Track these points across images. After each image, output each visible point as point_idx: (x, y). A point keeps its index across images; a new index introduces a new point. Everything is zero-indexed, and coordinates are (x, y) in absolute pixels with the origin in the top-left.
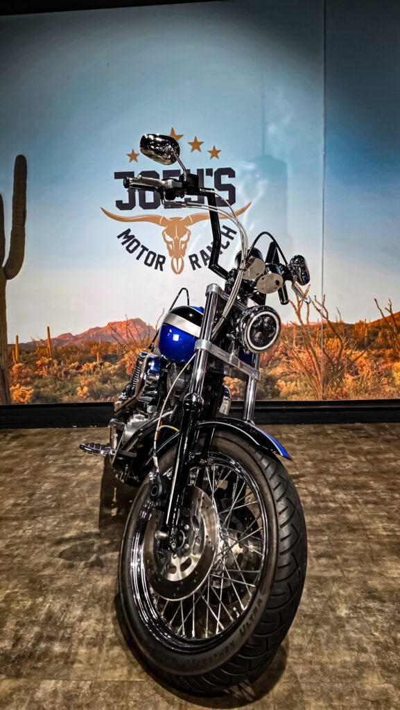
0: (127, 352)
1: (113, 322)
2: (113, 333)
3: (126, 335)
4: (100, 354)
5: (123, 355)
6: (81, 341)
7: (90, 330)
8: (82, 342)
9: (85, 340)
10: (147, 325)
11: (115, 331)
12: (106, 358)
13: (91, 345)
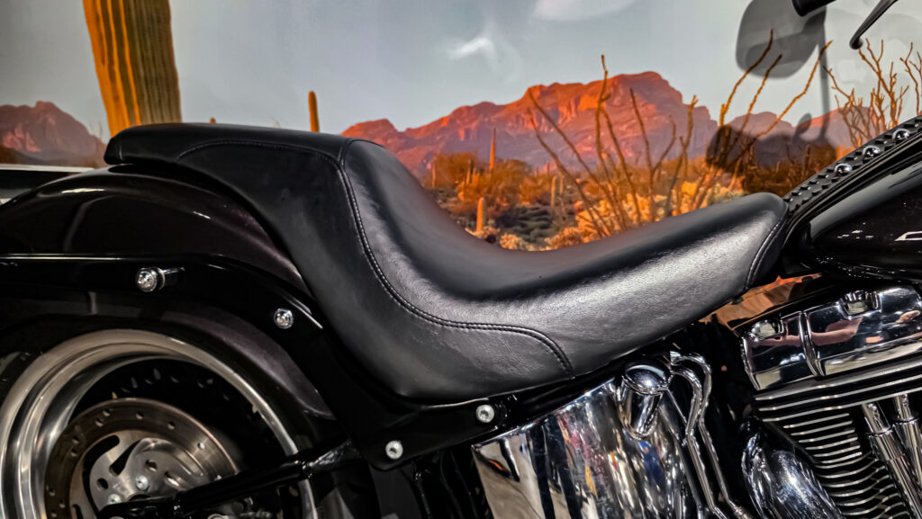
0: (589, 203)
1: (547, 83)
2: (545, 128)
3: (591, 138)
4: (489, 203)
5: (572, 213)
6: (424, 151)
7: (459, 112)
8: (428, 157)
9: (439, 149)
10: (687, 100)
11: (552, 122)
12: (507, 221)
13: (460, 167)
